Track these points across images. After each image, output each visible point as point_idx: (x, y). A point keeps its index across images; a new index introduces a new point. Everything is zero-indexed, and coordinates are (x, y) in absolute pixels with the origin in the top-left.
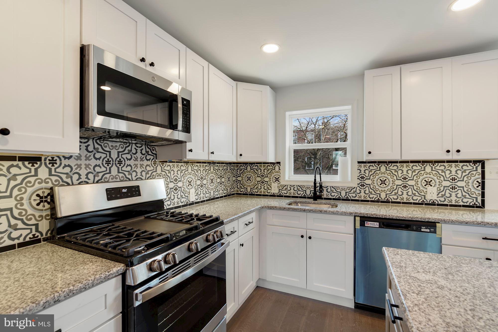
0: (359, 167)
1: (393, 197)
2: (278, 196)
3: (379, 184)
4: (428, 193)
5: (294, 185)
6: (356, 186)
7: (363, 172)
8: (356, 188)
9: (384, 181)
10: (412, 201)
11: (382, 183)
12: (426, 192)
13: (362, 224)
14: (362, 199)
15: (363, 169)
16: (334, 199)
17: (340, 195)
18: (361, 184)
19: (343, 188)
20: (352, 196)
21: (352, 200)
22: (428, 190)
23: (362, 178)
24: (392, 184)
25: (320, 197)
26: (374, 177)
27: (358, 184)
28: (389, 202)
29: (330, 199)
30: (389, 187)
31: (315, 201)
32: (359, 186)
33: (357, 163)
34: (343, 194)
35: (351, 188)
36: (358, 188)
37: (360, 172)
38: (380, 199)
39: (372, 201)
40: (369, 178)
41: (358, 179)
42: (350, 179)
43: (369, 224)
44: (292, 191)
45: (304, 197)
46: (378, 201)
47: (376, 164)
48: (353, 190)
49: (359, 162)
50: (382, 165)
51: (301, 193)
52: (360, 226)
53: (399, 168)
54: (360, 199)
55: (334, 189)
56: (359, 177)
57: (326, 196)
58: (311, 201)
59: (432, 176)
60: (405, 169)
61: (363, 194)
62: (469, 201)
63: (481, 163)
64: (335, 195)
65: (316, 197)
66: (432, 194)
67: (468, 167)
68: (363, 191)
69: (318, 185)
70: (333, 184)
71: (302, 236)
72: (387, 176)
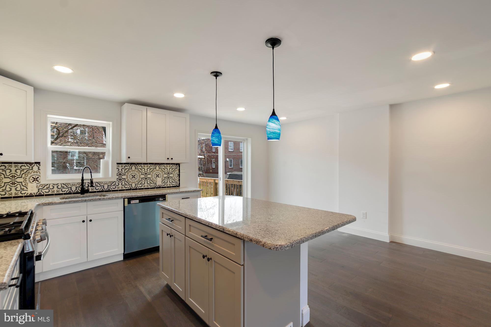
0: (117, 167)
1: (139, 186)
2: (36, 196)
3: (131, 178)
4: (158, 181)
5: (58, 184)
6: (116, 180)
7: (120, 171)
8: (115, 182)
9: (134, 176)
10: (150, 187)
11: (133, 177)
12: (157, 181)
13: (129, 203)
14: (120, 189)
15: (120, 168)
16: (98, 192)
17: (104, 188)
18: (119, 179)
19: (106, 183)
20: (112, 188)
21: (113, 191)
22: (157, 180)
23: (120, 174)
24: (139, 177)
25: (87, 191)
26: (128, 173)
27: (117, 179)
28: (137, 189)
29: (95, 192)
30: (137, 180)
31: (84, 195)
32: (118, 180)
33: (116, 164)
34: (106, 187)
35: (112, 182)
36: (117, 182)
37: (119, 171)
38: (132, 187)
39: (126, 190)
40: (124, 174)
41: (117, 175)
42: (110, 176)
43: (133, 202)
44: (55, 189)
45: (70, 193)
46: (130, 189)
47: (129, 165)
48: (113, 183)
49: (118, 164)
50: (133, 165)
51: (66, 190)
52: (128, 204)
53: (143, 168)
54: (118, 189)
55: (98, 184)
56: (118, 174)
57: (90, 191)
58: (79, 195)
59: (160, 172)
60: (146, 168)
61: (120, 186)
62: (174, 184)
63: (178, 164)
64: (99, 188)
65: (84, 191)
66: (159, 182)
67: (174, 167)
68: (120, 183)
69: (87, 182)
70: (98, 181)
71: (84, 221)
72: (136, 173)
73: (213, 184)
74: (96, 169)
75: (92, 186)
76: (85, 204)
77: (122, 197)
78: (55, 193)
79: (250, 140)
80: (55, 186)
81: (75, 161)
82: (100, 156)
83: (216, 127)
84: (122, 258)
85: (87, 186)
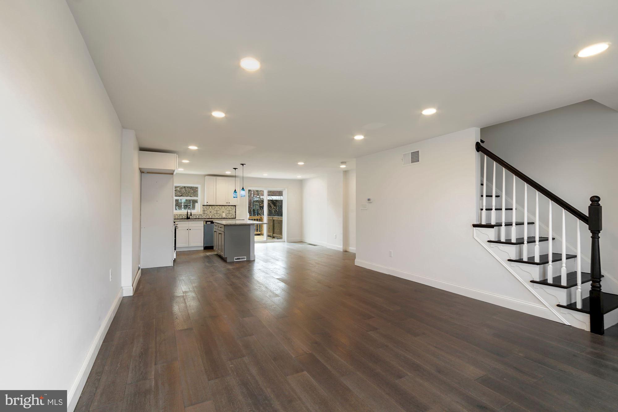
1: (213, 217)
3: (209, 213)
6: (202, 213)
7: (204, 209)
9: (211, 212)
10: (219, 218)
13: (206, 223)
15: (204, 208)
19: (198, 215)
20: (200, 217)
24: (213, 213)
25: (189, 218)
26: (208, 210)
28: (212, 219)
29: (193, 219)
31: (188, 220)
34: (197, 217)
35: (200, 215)
38: (210, 218)
40: (206, 211)
41: (203, 211)
42: (200, 211)
43: (208, 223)
44: (177, 216)
45: (182, 219)
46: (206, 218)
47: (208, 206)
49: (203, 205)
50: (210, 206)
51: (181, 217)
54: (202, 218)
57: (191, 218)
58: (186, 220)
59: (224, 210)
60: (217, 208)
61: (204, 216)
62: (233, 217)
63: (235, 206)
64: (195, 217)
65: (188, 218)
66: (224, 215)
67: (233, 207)
68: (204, 215)
69: (189, 214)
70: (194, 214)
71: (187, 229)
72: (212, 210)
73: (272, 221)
74: (194, 208)
75: (191, 215)
76: (188, 222)
77: (203, 221)
78: (177, 218)
79: (286, 189)
80: (177, 215)
81: (183, 204)
82: (195, 202)
83: (235, 190)
84: (203, 249)
85: (189, 216)
